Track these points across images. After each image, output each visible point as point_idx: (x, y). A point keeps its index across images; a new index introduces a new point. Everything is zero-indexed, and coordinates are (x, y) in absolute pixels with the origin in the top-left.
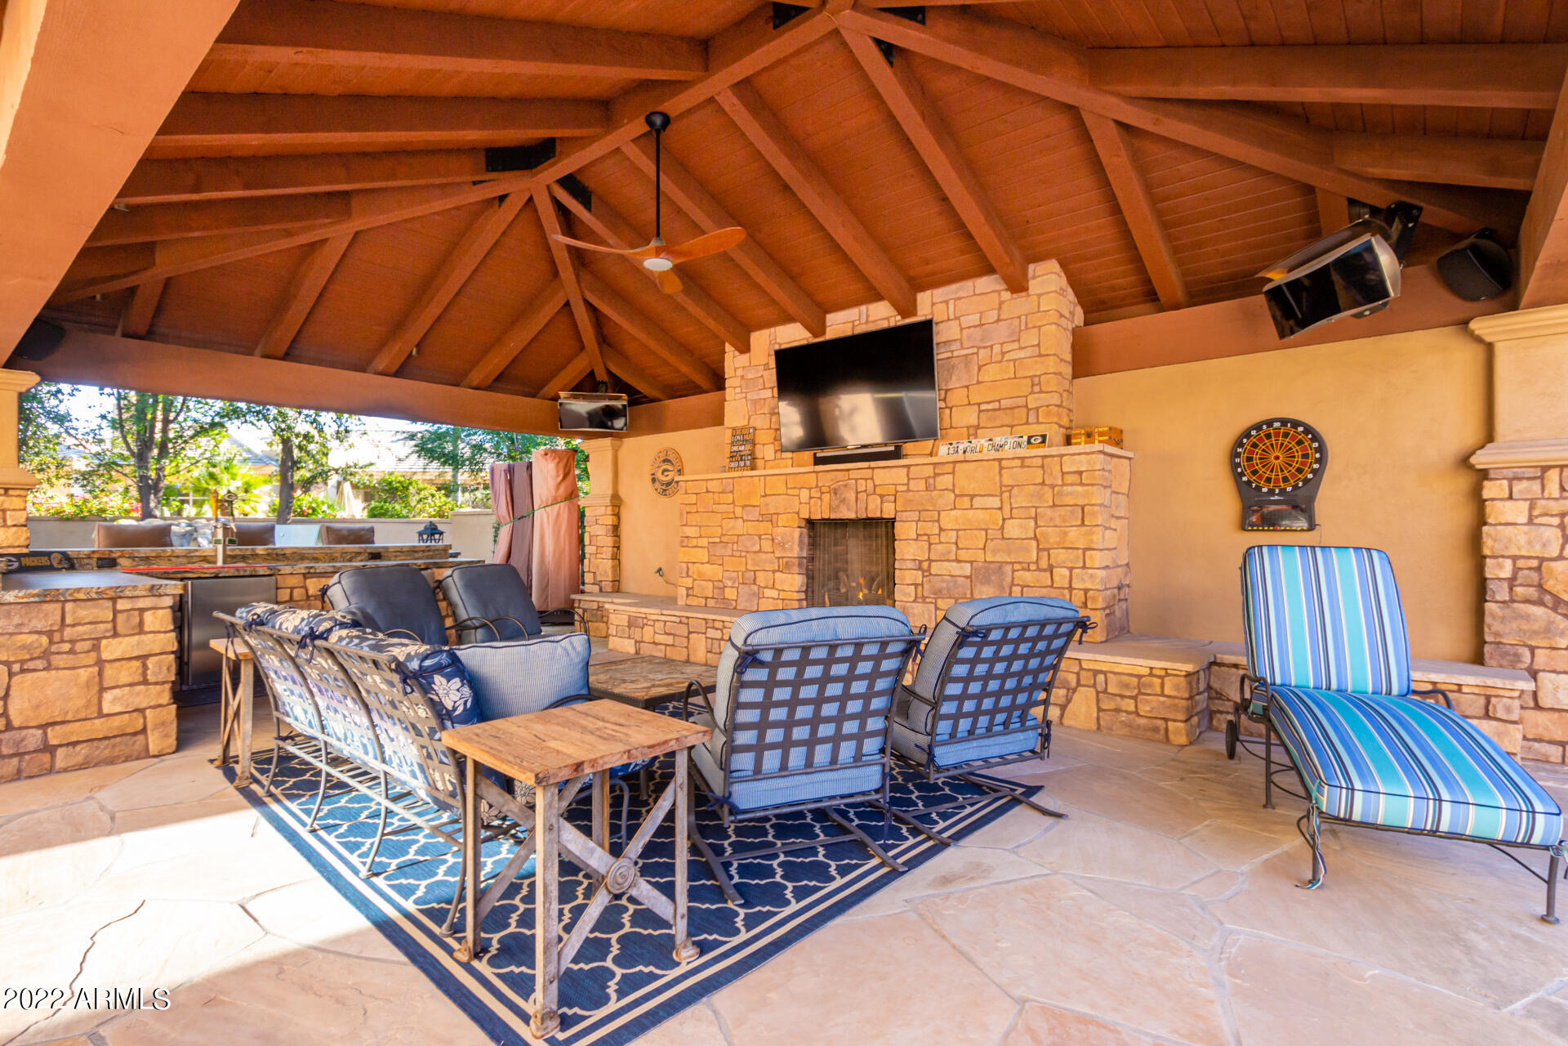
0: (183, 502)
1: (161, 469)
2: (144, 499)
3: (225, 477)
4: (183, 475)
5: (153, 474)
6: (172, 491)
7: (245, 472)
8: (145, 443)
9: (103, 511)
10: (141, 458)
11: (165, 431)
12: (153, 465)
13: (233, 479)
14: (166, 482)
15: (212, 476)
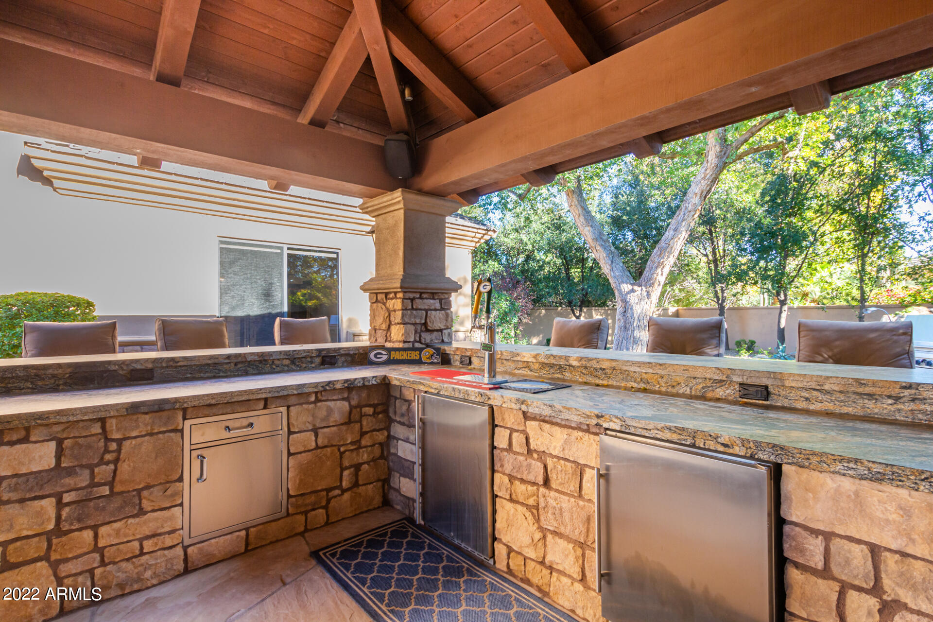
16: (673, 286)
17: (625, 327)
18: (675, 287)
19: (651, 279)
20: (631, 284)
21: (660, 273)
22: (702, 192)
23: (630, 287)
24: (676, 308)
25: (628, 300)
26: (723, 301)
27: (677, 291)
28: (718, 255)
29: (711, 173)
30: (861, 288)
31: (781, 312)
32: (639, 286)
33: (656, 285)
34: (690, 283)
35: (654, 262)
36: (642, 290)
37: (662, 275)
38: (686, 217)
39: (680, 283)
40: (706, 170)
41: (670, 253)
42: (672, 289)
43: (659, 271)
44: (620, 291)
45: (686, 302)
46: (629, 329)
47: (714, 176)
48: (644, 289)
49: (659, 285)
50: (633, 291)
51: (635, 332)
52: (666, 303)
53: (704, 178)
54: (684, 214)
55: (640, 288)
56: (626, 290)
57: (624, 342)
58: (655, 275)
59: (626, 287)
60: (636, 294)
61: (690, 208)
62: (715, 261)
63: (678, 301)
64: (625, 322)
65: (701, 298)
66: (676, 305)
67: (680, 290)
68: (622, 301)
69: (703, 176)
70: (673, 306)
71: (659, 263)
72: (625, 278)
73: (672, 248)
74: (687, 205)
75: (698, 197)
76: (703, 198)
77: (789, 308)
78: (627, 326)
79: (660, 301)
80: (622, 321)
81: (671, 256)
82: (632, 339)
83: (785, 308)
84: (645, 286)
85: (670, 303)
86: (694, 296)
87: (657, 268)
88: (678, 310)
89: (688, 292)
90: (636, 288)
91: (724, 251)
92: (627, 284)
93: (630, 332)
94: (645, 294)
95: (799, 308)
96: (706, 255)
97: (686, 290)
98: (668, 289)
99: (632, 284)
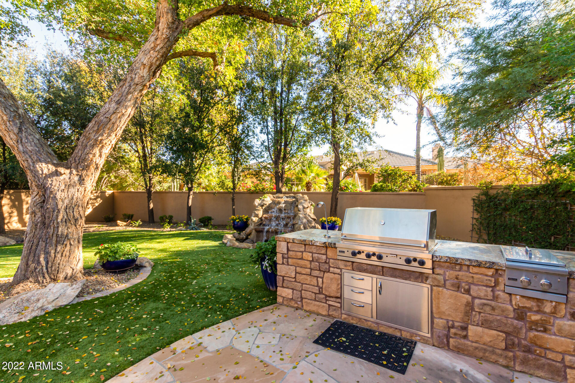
0: (292, 184)
1: (283, 168)
2: (277, 183)
3: (308, 172)
4: (292, 171)
5: (280, 170)
6: (288, 180)
7: (316, 169)
8: (277, 157)
9: (263, 189)
10: (276, 163)
11: (285, 149)
12: (280, 166)
13: (312, 172)
14: (285, 176)
15: (303, 172)
16: (109, 173)
17: (44, 223)
18: (111, 175)
19: (84, 160)
20: (54, 164)
21: (98, 154)
22: (151, 66)
23: (52, 168)
24: (112, 191)
25: (48, 185)
26: (150, 187)
27: (113, 178)
28: (147, 151)
29: (161, 45)
30: (233, 182)
31: (189, 196)
32: (67, 168)
33: (92, 168)
34: (123, 172)
35: (89, 139)
36: (71, 173)
37: (100, 156)
38: (131, 90)
39: (115, 171)
40: (156, 39)
41: (112, 130)
42: (108, 176)
43: (96, 150)
44: (35, 173)
45: (120, 186)
46: (49, 226)
47: (164, 50)
48: (74, 172)
49: (97, 168)
50: (57, 174)
51: (60, 229)
52: (103, 187)
53: (153, 49)
54: (130, 86)
55: (68, 171)
56: (46, 171)
57: (42, 244)
58: (91, 156)
59: (45, 168)
60: (62, 178)
61: (137, 80)
62: (145, 156)
63: (113, 186)
64: (43, 216)
65: (133, 184)
66: (112, 189)
67: (116, 177)
68: (37, 186)
69: (152, 45)
70: (110, 190)
71: (96, 140)
72: (44, 156)
73: (114, 124)
74: (134, 76)
75: (146, 70)
76: (151, 73)
77: (194, 193)
78: (47, 221)
79: (97, 185)
80: (39, 214)
81: (113, 135)
82: (54, 238)
83: (192, 193)
84: (77, 169)
85: (107, 187)
86: (127, 182)
87: (93, 146)
88: (113, 193)
89: (121, 179)
90: (62, 170)
91: (151, 149)
92: (47, 163)
93: (51, 231)
94: (76, 178)
95: (199, 193)
96: (137, 151)
97: (120, 177)
98: (105, 175)
99: (56, 165)
